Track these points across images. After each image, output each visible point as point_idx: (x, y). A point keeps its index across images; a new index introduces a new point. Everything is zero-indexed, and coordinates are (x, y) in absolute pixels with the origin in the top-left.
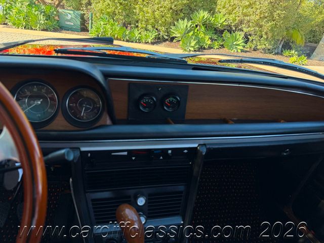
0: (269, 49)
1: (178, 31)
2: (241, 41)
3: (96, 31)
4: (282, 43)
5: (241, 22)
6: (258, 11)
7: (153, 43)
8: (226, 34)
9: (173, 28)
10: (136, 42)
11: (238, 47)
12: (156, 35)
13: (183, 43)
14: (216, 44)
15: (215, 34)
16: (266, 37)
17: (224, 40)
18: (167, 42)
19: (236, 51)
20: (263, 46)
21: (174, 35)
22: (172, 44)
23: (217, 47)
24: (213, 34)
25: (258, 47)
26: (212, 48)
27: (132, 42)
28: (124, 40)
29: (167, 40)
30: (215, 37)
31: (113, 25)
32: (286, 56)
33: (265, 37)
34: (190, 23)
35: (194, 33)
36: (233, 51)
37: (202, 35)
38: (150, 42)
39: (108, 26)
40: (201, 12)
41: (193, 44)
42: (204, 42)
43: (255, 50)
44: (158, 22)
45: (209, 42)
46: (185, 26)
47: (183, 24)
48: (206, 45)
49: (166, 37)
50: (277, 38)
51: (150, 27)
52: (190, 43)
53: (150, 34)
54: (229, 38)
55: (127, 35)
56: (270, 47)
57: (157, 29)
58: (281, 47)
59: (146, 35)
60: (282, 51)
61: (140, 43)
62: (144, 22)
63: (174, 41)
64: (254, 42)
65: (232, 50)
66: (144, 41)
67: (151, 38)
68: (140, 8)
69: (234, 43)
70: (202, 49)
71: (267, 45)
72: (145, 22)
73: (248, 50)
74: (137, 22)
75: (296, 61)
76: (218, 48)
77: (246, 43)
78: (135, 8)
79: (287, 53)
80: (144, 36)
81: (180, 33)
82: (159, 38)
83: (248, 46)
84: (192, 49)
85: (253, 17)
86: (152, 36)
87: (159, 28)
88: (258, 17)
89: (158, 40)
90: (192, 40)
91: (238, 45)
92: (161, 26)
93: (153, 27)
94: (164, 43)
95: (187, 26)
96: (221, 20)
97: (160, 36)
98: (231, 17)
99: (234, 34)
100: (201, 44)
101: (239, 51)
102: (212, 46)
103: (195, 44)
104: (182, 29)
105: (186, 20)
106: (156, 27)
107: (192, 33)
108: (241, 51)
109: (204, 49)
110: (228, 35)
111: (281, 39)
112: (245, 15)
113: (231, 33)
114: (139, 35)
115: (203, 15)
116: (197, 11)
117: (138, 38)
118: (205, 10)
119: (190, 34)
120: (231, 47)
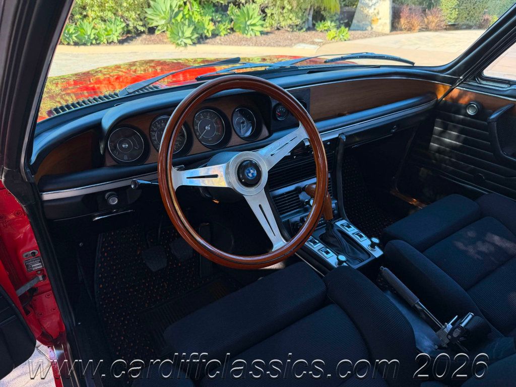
0: (297, 26)
1: (159, 15)
2: (256, 19)
4: (312, 13)
7: (121, 42)
8: (233, 11)
10: (92, 44)
11: (255, 28)
12: (123, 28)
13: (172, 33)
14: (223, 28)
15: (216, 11)
16: (290, 8)
17: (232, 20)
18: (144, 36)
19: (253, 35)
20: (289, 22)
21: (154, 24)
22: (153, 37)
23: (225, 33)
24: (213, 12)
25: (283, 24)
26: (217, 35)
27: (85, 44)
28: (69, 44)
29: (144, 32)
30: (218, 17)
32: (321, 31)
33: (288, 7)
35: (184, 15)
36: (249, 36)
37: (197, 18)
38: (116, 41)
41: (188, 34)
42: (204, 28)
43: (278, 29)
44: (121, 5)
45: (211, 27)
46: (168, 8)
48: (208, 31)
49: (142, 29)
50: (303, 6)
51: (109, 15)
52: (183, 33)
53: (113, 27)
54: (238, 16)
55: (72, 34)
56: (298, 22)
57: (122, 17)
58: (310, 18)
59: (106, 30)
60: (314, 25)
61: (99, 44)
62: (96, 8)
63: (157, 32)
64: (276, 17)
65: (247, 34)
66: (105, 41)
67: (117, 34)
69: (248, 23)
70: (202, 39)
71: (294, 19)
72: (99, 7)
73: (269, 29)
74: (84, 8)
75: (336, 37)
76: (227, 34)
77: (264, 20)
79: (321, 26)
80: (103, 32)
81: (163, 18)
82: (129, 32)
83: (268, 25)
84: (189, 41)
86: (117, 29)
87: (126, 14)
89: (129, 36)
90: (185, 28)
91: (254, 25)
92: (128, 10)
93: (115, 14)
94: (139, 39)
95: (171, 6)
97: (131, 28)
99: (245, 9)
100: (200, 32)
101: (258, 34)
102: (216, 32)
103: (192, 33)
104: (164, 12)
106: (120, 13)
107: (181, 15)
108: (261, 34)
109: (206, 38)
110: (236, 10)
111: (309, 7)
113: (239, 7)
114: (94, 31)
117: (92, 37)
119: (179, 18)
120: (244, 30)
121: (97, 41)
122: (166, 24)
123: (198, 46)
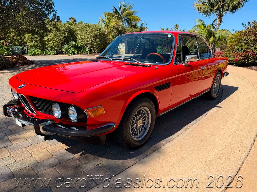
3: (31, 53)
5: (87, 44)
6: (91, 40)
7: (55, 55)
8: (82, 49)
9: (62, 48)
10: (48, 55)
13: (67, 53)
14: (80, 52)
21: (63, 51)
22: (63, 54)
24: (78, 49)
26: (78, 54)
27: (47, 55)
28: (43, 55)
31: (37, 50)
34: (68, 46)
36: (86, 54)
37: (74, 50)
39: (36, 51)
40: (72, 42)
41: (71, 53)
42: (75, 52)
45: (77, 52)
47: (66, 47)
49: (60, 52)
51: (53, 49)
52: (70, 53)
54: (84, 50)
55: (44, 53)
57: (56, 50)
59: (52, 52)
62: (50, 48)
66: (52, 55)
68: (48, 43)
70: (74, 54)
74: (48, 48)
76: (81, 54)
78: (46, 43)
81: (65, 50)
82: (58, 53)
84: (71, 55)
85: (89, 42)
86: (55, 52)
88: (91, 42)
89: (57, 54)
91: (87, 52)
92: (57, 48)
93: (55, 49)
94: (60, 54)
96: (80, 43)
98: (83, 42)
99: (85, 48)
101: (88, 53)
103: (72, 53)
105: (66, 45)
107: (70, 49)
109: (76, 54)
112: (87, 41)
114: (49, 53)
115: (73, 43)
116: (70, 42)
118: (73, 41)
119: (70, 50)
120: (85, 53)
121: (50, 55)
122: (66, 51)
123: (73, 56)
